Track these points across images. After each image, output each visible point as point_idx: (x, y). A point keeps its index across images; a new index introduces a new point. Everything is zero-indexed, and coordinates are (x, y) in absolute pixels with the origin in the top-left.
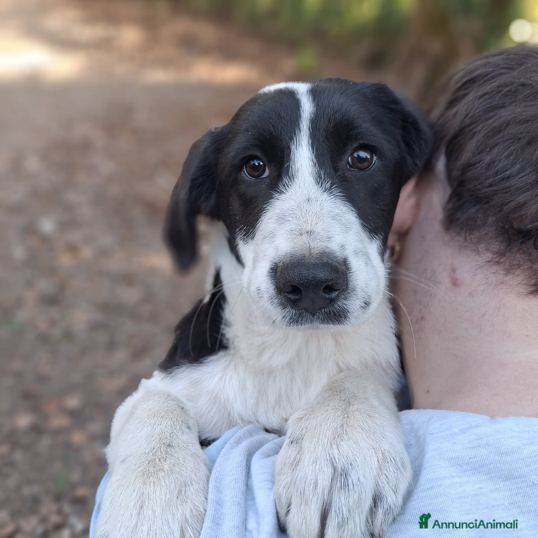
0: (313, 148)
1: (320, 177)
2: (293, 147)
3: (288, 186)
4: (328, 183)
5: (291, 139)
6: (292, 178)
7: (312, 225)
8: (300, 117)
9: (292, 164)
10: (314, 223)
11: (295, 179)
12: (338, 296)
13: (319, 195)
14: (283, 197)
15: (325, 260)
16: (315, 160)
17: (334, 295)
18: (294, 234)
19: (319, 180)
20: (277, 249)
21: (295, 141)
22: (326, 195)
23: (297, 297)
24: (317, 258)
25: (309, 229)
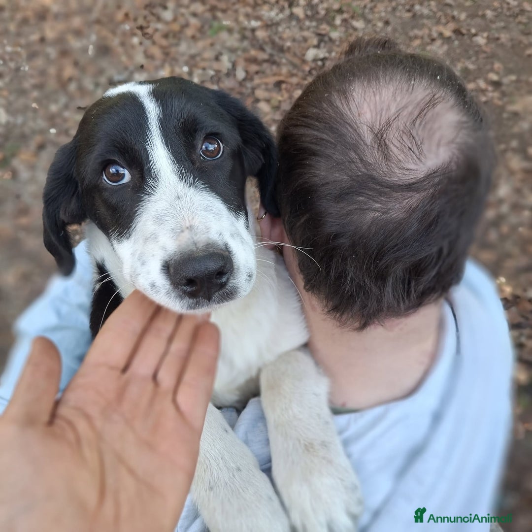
0: (167, 146)
1: (182, 173)
2: (149, 149)
3: (155, 187)
4: (190, 177)
5: (145, 141)
6: (156, 179)
7: (189, 221)
8: (147, 118)
9: (152, 166)
10: (190, 218)
11: (160, 179)
12: (228, 279)
13: (186, 191)
14: (153, 198)
15: (211, 250)
16: (173, 158)
17: (224, 279)
18: (176, 233)
19: (182, 176)
20: (164, 248)
21: (149, 142)
22: (192, 190)
23: (194, 288)
24: (204, 251)
25: (188, 224)
